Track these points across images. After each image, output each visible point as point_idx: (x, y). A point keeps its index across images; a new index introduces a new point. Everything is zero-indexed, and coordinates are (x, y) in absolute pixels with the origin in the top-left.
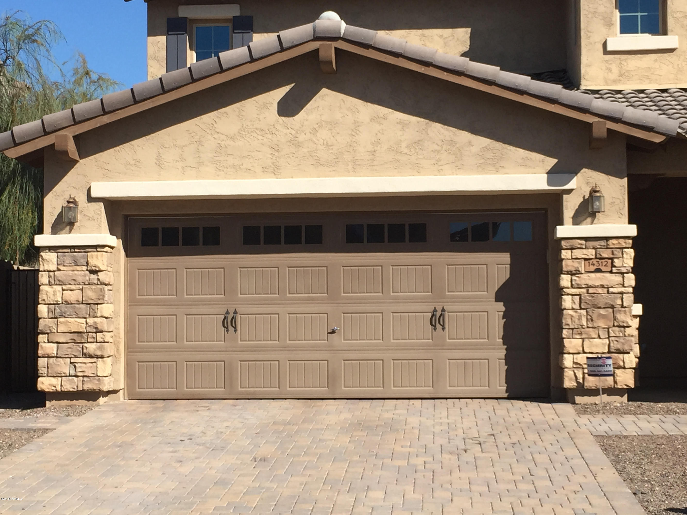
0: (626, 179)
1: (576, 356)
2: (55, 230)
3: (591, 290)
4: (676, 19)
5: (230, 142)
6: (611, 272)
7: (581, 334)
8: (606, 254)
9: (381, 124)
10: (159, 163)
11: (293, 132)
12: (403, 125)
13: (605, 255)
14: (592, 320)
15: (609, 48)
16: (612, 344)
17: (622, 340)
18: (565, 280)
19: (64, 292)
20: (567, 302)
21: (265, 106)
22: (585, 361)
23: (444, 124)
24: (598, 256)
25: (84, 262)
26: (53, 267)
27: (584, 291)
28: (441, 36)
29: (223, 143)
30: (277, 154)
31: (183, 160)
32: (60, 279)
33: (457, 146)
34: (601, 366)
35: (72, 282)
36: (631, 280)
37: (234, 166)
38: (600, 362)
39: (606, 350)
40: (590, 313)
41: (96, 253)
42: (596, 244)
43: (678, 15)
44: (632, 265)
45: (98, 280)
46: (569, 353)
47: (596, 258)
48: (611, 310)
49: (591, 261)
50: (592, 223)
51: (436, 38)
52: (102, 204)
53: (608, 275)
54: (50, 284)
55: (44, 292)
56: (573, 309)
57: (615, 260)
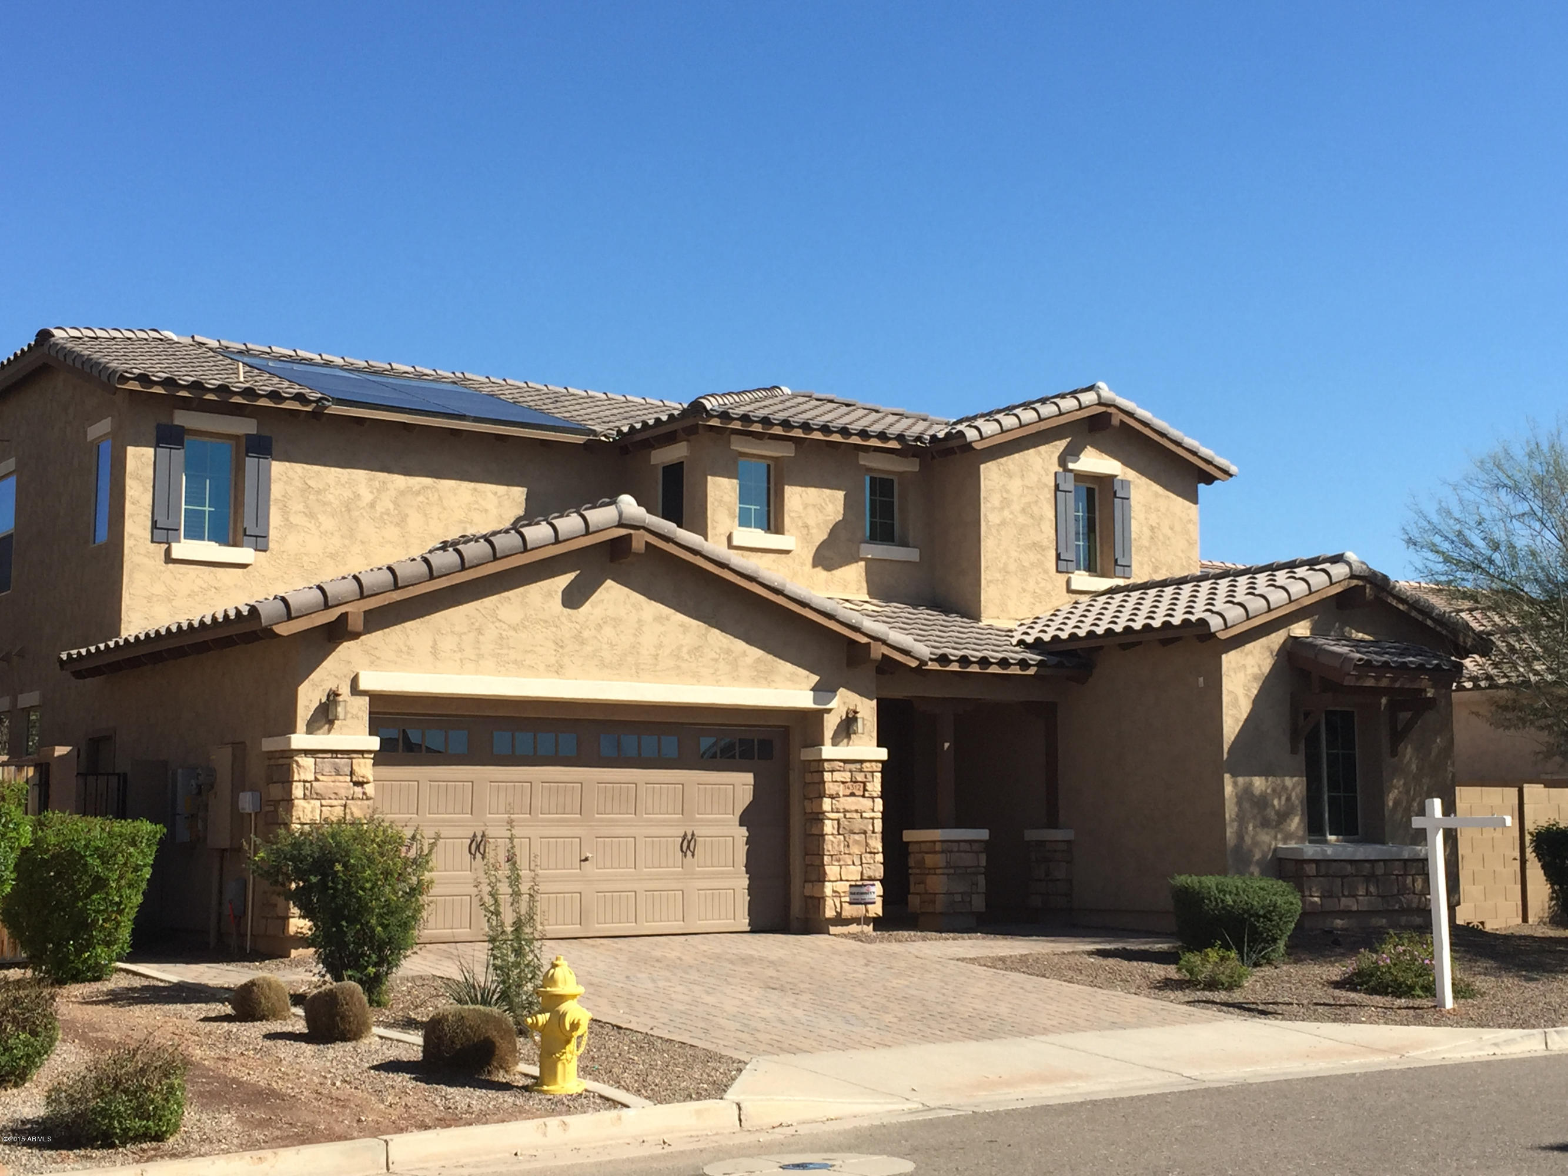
0: (875, 701)
1: (834, 884)
2: (311, 728)
3: (848, 815)
4: (792, 518)
5: (512, 633)
6: (863, 796)
7: (839, 860)
8: (860, 777)
9: (663, 625)
10: (435, 652)
11: (578, 627)
12: (685, 629)
13: (859, 779)
14: (848, 846)
15: (735, 543)
16: (864, 871)
17: (872, 867)
18: (827, 804)
19: (323, 808)
20: (829, 827)
21: (550, 594)
22: (847, 889)
23: (722, 631)
24: (854, 780)
25: (348, 771)
26: (311, 777)
27: (842, 815)
28: (495, 494)
29: (504, 633)
30: (560, 650)
31: (461, 650)
32: (318, 791)
33: (734, 655)
34: (862, 893)
35: (333, 796)
36: (879, 804)
37: (515, 662)
38: (864, 890)
39: (859, 878)
40: (847, 839)
41: (362, 761)
42: (853, 767)
43: (792, 514)
44: (880, 789)
45: (364, 793)
46: (829, 881)
47: (851, 781)
48: (863, 836)
49: (847, 785)
50: (848, 744)
51: (490, 495)
52: (367, 698)
53: (861, 799)
54: (305, 798)
55: (300, 809)
56: (833, 834)
57: (868, 784)
